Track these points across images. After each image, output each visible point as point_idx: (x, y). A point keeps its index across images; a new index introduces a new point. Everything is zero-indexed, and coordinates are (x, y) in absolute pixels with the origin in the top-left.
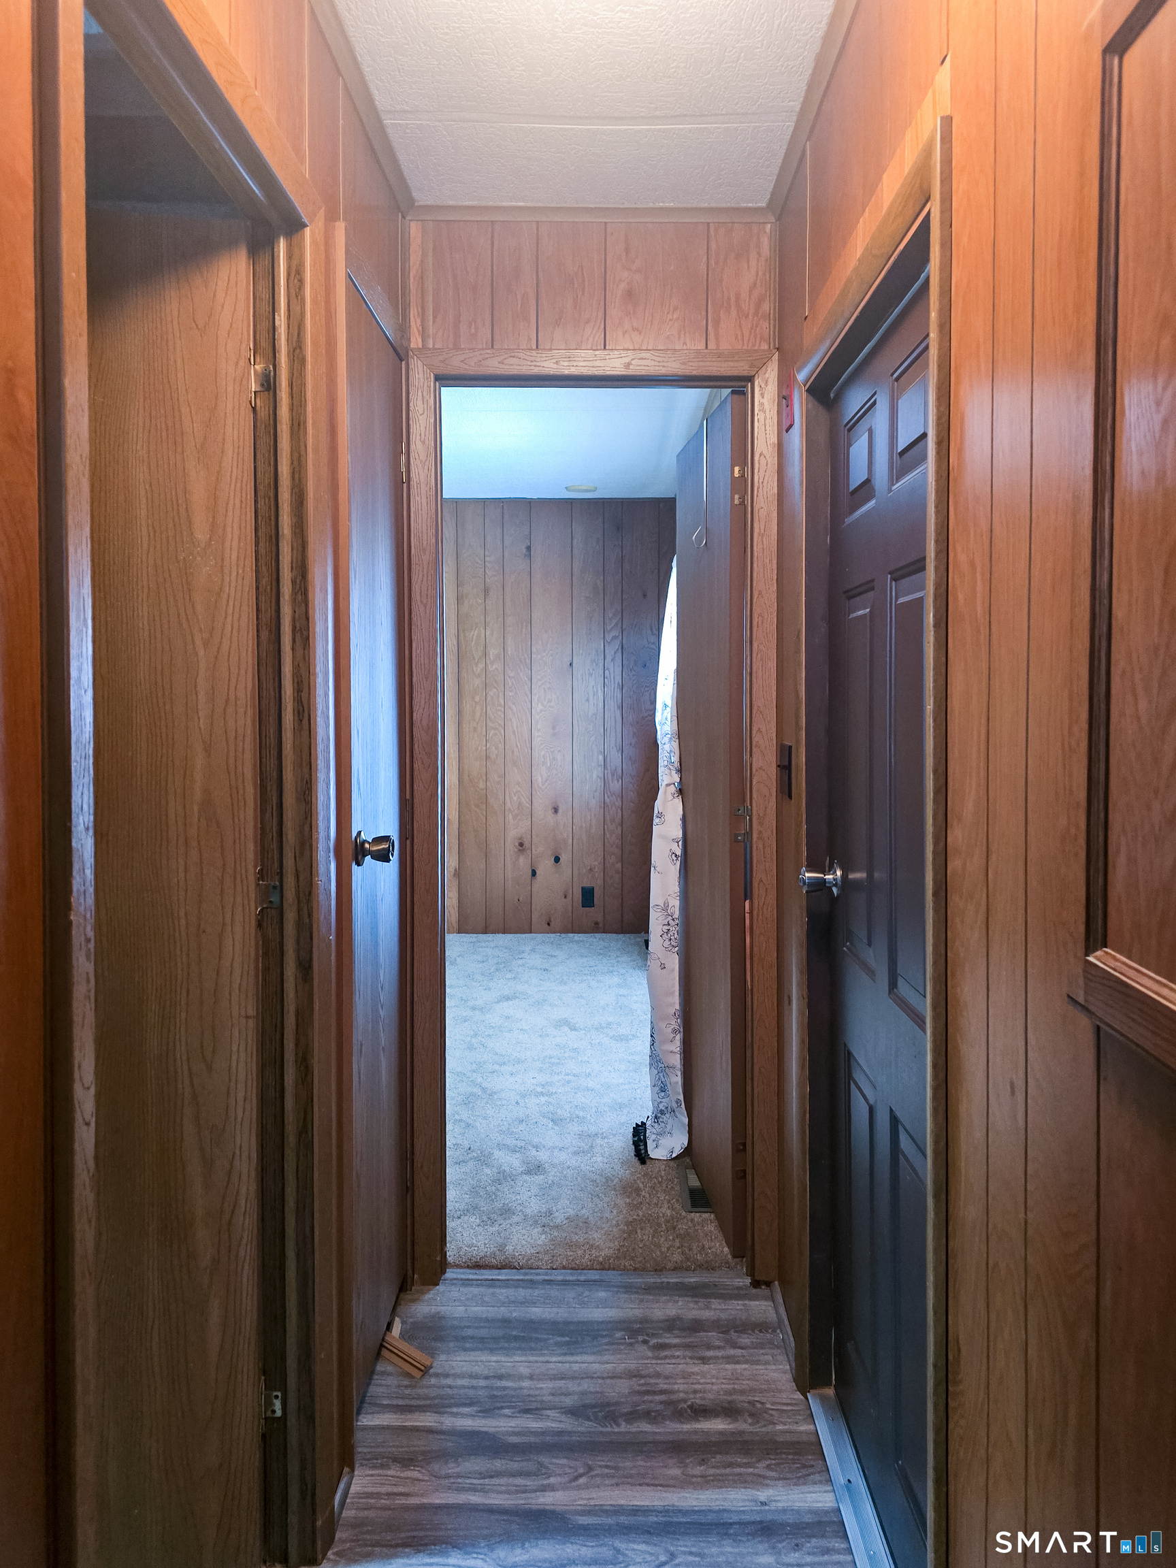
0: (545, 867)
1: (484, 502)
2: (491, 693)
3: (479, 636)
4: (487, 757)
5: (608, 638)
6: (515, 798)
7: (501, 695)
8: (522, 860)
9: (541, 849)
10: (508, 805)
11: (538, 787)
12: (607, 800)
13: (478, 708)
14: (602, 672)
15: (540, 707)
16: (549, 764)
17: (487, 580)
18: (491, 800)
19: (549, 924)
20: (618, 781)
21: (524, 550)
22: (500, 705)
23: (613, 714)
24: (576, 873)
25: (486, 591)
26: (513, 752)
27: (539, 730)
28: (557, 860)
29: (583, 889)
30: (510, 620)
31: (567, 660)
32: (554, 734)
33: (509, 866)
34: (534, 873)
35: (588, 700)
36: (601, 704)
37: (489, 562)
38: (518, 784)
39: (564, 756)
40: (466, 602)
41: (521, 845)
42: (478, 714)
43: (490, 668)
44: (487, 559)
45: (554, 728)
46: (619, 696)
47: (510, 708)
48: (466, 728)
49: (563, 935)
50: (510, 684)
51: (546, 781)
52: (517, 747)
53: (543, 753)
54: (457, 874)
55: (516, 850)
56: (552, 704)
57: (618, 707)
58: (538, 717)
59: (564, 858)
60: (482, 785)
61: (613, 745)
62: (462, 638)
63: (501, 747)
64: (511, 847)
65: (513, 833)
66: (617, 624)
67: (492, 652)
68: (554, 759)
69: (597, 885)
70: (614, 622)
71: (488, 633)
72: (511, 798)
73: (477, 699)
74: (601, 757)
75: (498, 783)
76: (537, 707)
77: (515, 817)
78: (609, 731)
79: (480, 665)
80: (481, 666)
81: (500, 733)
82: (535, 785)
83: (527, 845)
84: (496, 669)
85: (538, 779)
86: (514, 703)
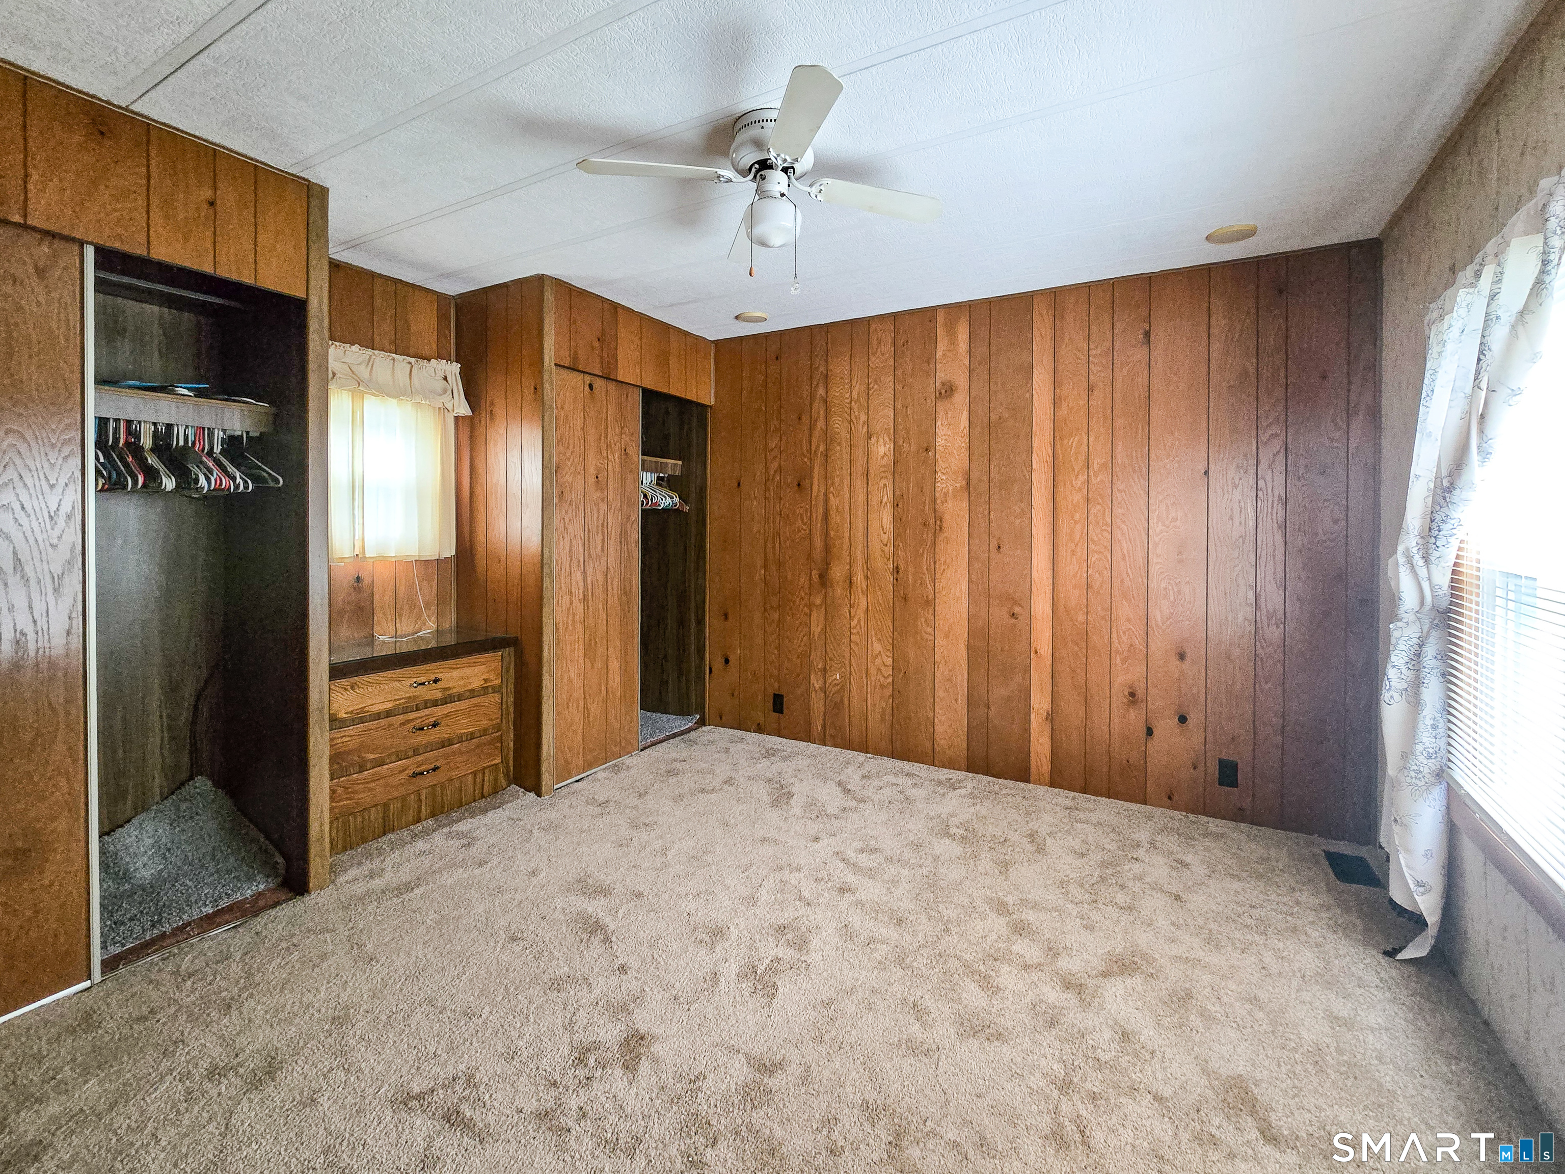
0: (1166, 726)
1: (1088, 288)
2: (1093, 511)
3: (1080, 443)
4: (1088, 586)
5: (1264, 438)
6: (1124, 638)
7: (1108, 513)
8: (1132, 714)
9: (1160, 703)
10: (1116, 644)
11: (1157, 625)
12: (1260, 651)
13: (1078, 527)
14: (1252, 482)
15: (1160, 527)
16: (1172, 599)
17: (1092, 377)
18: (1094, 638)
19: (1170, 798)
20: (1278, 627)
21: (1141, 336)
22: (1106, 525)
23: (1271, 538)
24: (1210, 738)
25: (1090, 389)
26: (1122, 581)
27: (1158, 556)
28: (1183, 719)
29: (1221, 762)
30: (1120, 422)
31: (1202, 468)
32: (1180, 561)
33: (1116, 720)
34: (1150, 732)
35: (1231, 518)
36: (1251, 523)
37: (1095, 356)
38: (1129, 620)
39: (1194, 590)
40: (1064, 405)
41: (1132, 694)
42: (1077, 536)
43: (1094, 481)
44: (1092, 352)
45: (1180, 553)
46: (1281, 513)
47: (1119, 527)
48: (1062, 552)
49: (1192, 817)
50: (1120, 499)
51: (1168, 619)
52: (1128, 575)
53: (1163, 585)
54: (1051, 717)
55: (1125, 700)
56: (1178, 523)
57: (1280, 527)
58: (1157, 539)
59: (1194, 718)
60: (1081, 618)
61: (1270, 577)
62: (1058, 446)
63: (1107, 574)
64: (1119, 699)
65: (1121, 679)
66: (1277, 418)
67: (1096, 463)
68: (1179, 592)
69: (1242, 756)
70: (1273, 415)
71: (1091, 439)
72: (1119, 637)
73: (1077, 517)
74: (1251, 595)
75: (1103, 618)
76: (1156, 527)
77: (1124, 661)
78: (1263, 559)
79: (1080, 476)
80: (1083, 478)
81: (1106, 557)
82: (1152, 623)
83: (1140, 693)
84: (1102, 481)
85: (1157, 615)
86: (1124, 522)
